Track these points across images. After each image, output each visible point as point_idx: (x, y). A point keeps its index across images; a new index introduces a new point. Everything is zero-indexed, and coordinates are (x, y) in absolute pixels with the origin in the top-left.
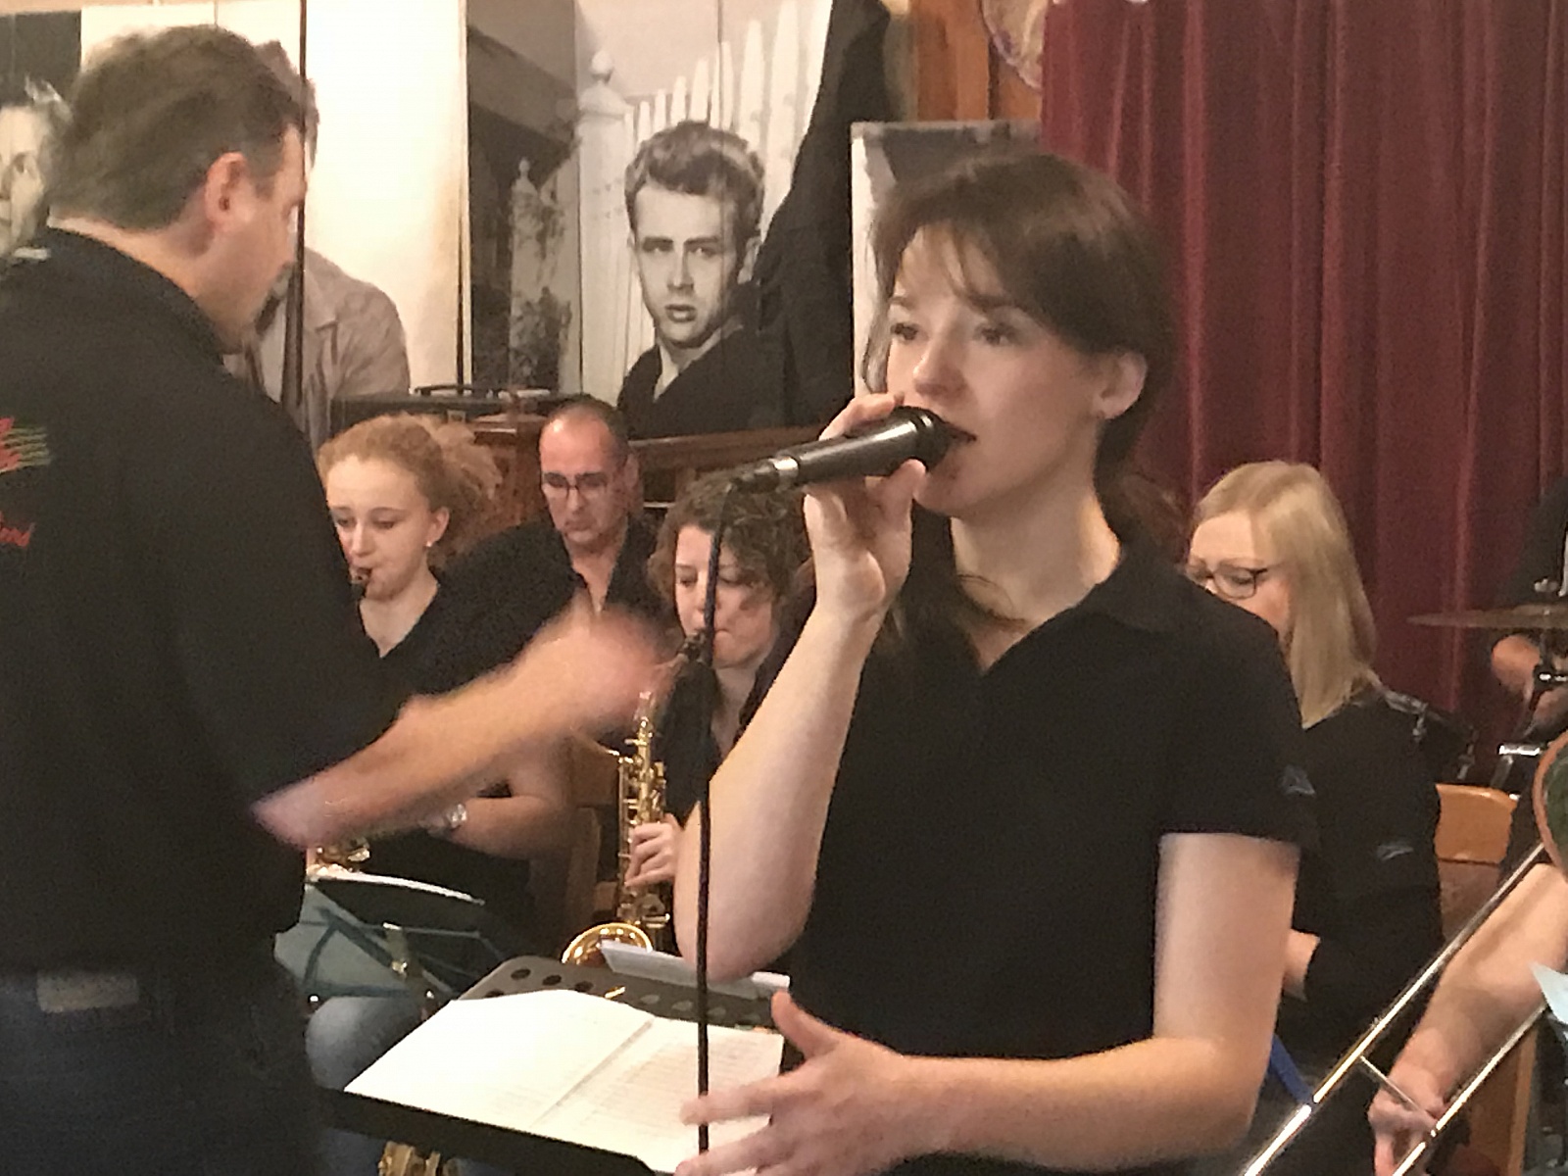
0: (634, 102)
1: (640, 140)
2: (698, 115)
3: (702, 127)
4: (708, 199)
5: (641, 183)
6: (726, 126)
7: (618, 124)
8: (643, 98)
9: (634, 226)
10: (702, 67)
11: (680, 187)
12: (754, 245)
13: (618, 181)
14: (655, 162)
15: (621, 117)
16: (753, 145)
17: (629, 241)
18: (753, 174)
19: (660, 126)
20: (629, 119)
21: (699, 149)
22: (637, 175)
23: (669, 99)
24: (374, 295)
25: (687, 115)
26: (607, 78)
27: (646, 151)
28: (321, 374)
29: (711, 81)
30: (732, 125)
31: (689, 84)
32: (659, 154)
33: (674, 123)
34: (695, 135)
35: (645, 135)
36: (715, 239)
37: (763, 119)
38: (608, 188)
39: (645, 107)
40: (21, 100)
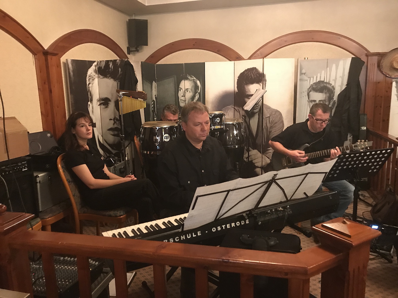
0: (310, 78)
1: (310, 84)
2: (322, 80)
3: (323, 82)
4: (323, 94)
5: (311, 91)
6: (328, 81)
7: (306, 81)
8: (311, 77)
9: (309, 98)
10: (323, 72)
11: (318, 92)
12: (332, 101)
13: (306, 91)
14: (313, 88)
15: (307, 80)
16: (333, 84)
17: (308, 101)
18: (333, 89)
19: (315, 81)
20: (309, 81)
21: (322, 85)
22: (310, 90)
23: (317, 77)
24: (277, 111)
25: (320, 80)
26: (305, 74)
27: (312, 86)
28: (267, 126)
29: (325, 74)
30: (329, 81)
31: (321, 75)
32: (314, 86)
33: (317, 81)
34: (321, 83)
35: (312, 83)
36: (324, 100)
37: (335, 80)
38: (304, 92)
39: (312, 78)
40: (187, 79)
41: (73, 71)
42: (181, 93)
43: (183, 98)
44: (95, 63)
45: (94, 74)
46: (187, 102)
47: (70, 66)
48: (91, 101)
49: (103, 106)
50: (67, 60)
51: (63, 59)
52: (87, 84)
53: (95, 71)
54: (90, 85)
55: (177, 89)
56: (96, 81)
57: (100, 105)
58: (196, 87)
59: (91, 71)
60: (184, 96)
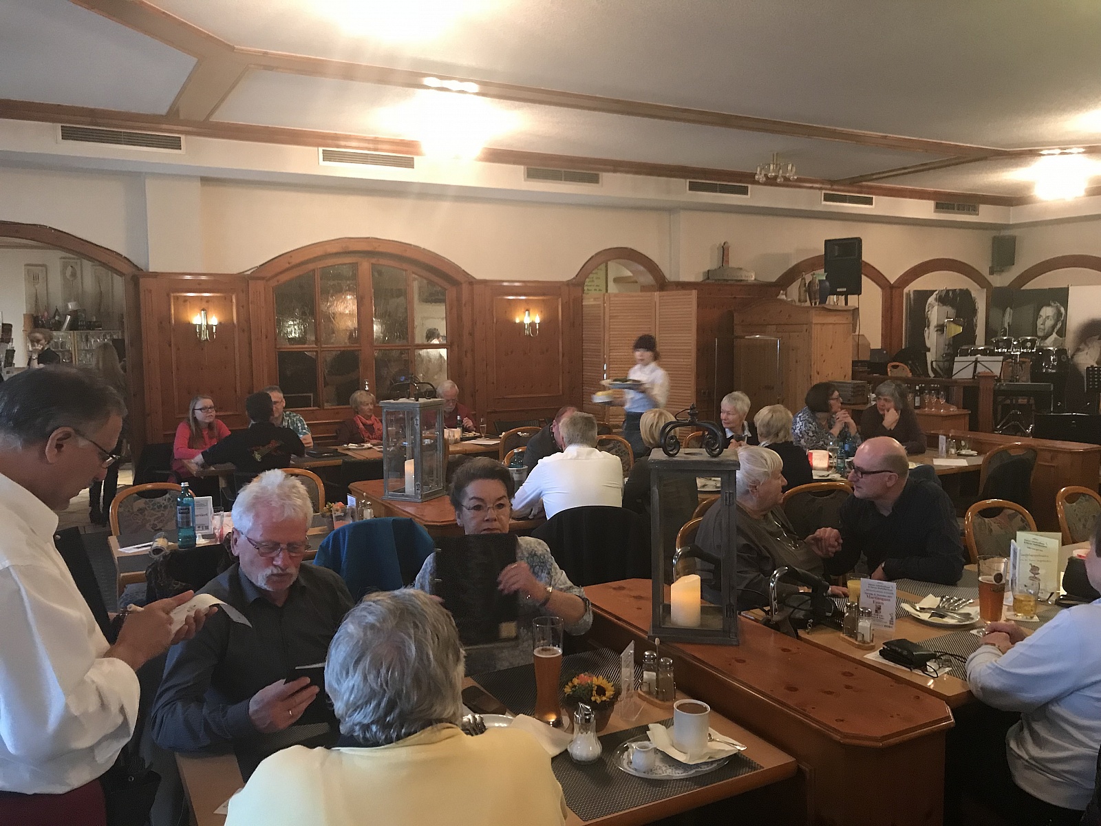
40: (1049, 305)
41: (914, 300)
42: (1040, 321)
43: (1042, 327)
44: (937, 292)
45: (934, 301)
46: (1046, 331)
47: (912, 296)
48: (928, 327)
49: (939, 332)
50: (909, 291)
51: (906, 290)
52: (926, 311)
53: (936, 299)
54: (929, 312)
55: (1037, 315)
56: (936, 308)
57: (937, 331)
58: (1059, 314)
59: (931, 300)
60: (1043, 324)
